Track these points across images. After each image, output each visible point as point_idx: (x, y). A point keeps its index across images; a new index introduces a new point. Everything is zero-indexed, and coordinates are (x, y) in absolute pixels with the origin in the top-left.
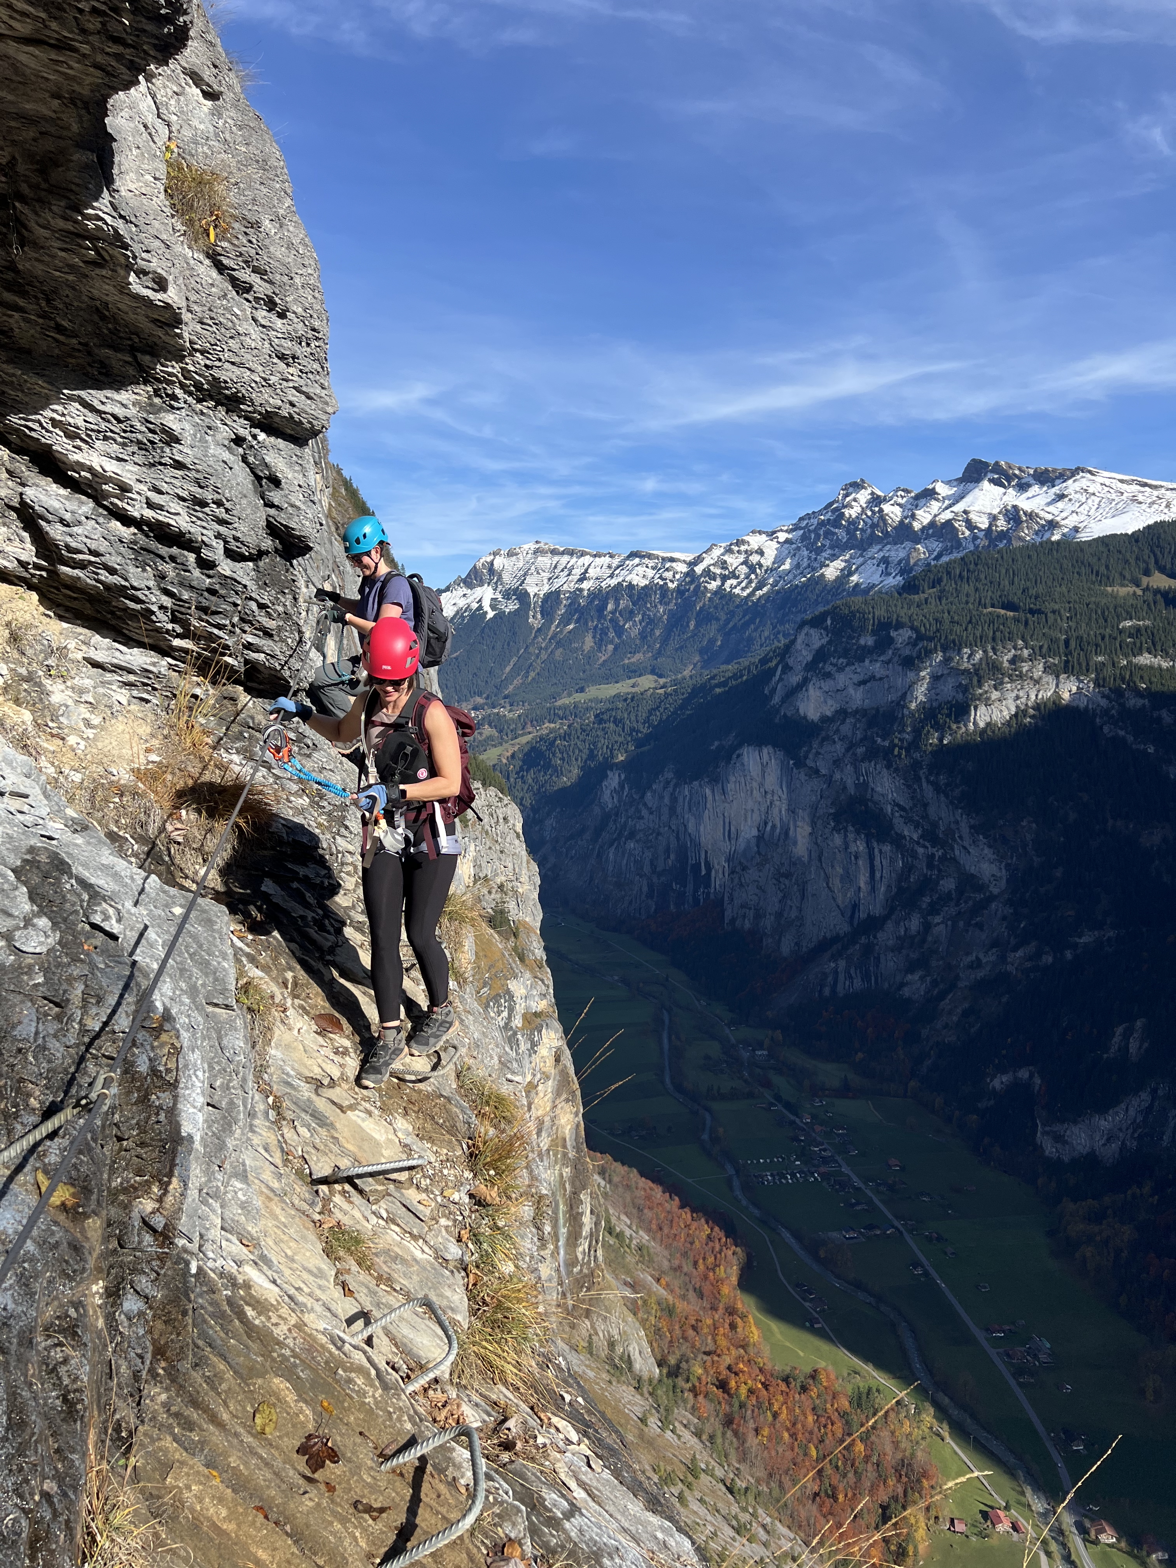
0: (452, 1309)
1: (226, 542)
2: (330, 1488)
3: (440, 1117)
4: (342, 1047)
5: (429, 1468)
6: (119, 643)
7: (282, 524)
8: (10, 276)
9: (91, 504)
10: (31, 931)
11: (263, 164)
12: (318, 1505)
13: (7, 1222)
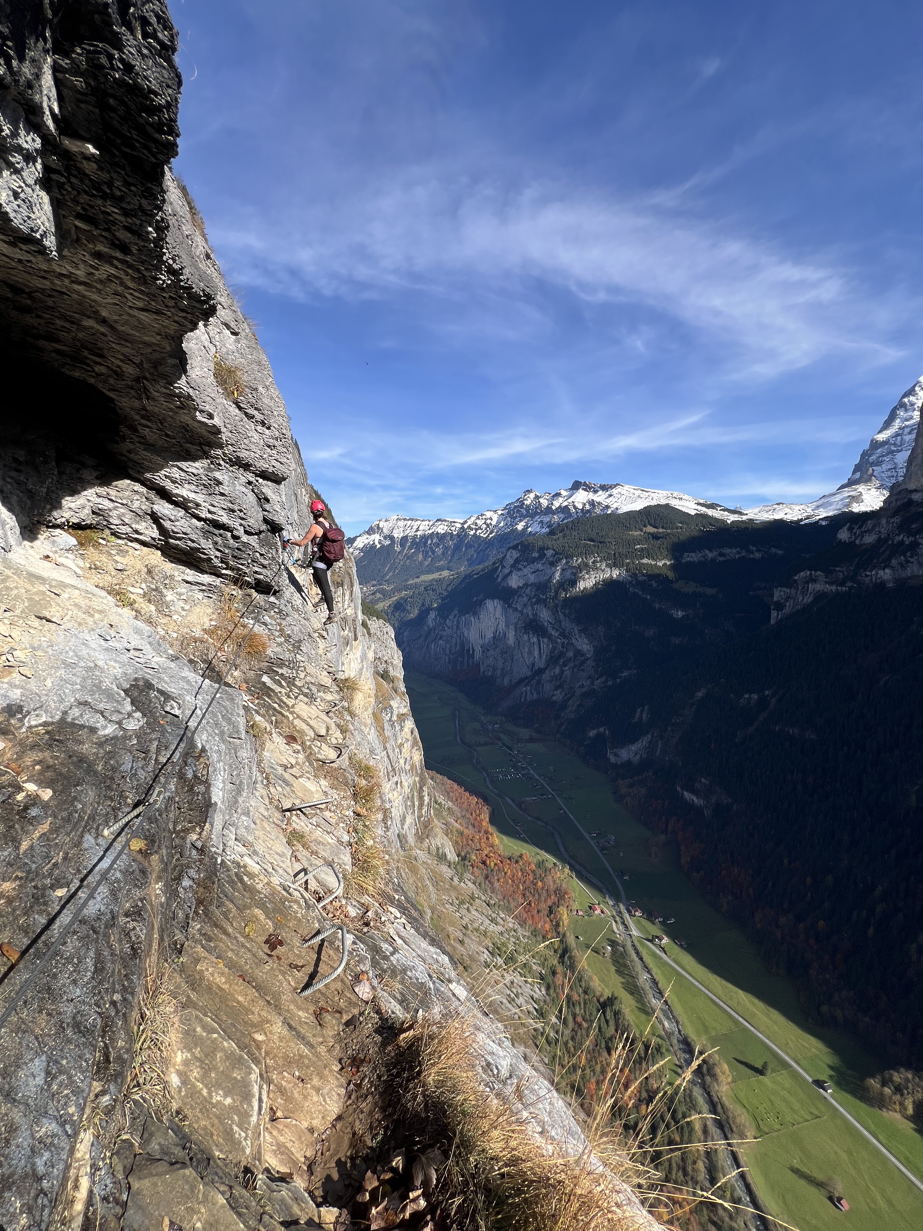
0: (344, 864)
1: (244, 527)
2: (279, 958)
3: (341, 778)
4: (297, 749)
5: (326, 943)
6: (198, 572)
7: (270, 519)
8: (143, 412)
9: (183, 512)
10: (131, 720)
11: (259, 363)
12: (272, 968)
13: (105, 864)
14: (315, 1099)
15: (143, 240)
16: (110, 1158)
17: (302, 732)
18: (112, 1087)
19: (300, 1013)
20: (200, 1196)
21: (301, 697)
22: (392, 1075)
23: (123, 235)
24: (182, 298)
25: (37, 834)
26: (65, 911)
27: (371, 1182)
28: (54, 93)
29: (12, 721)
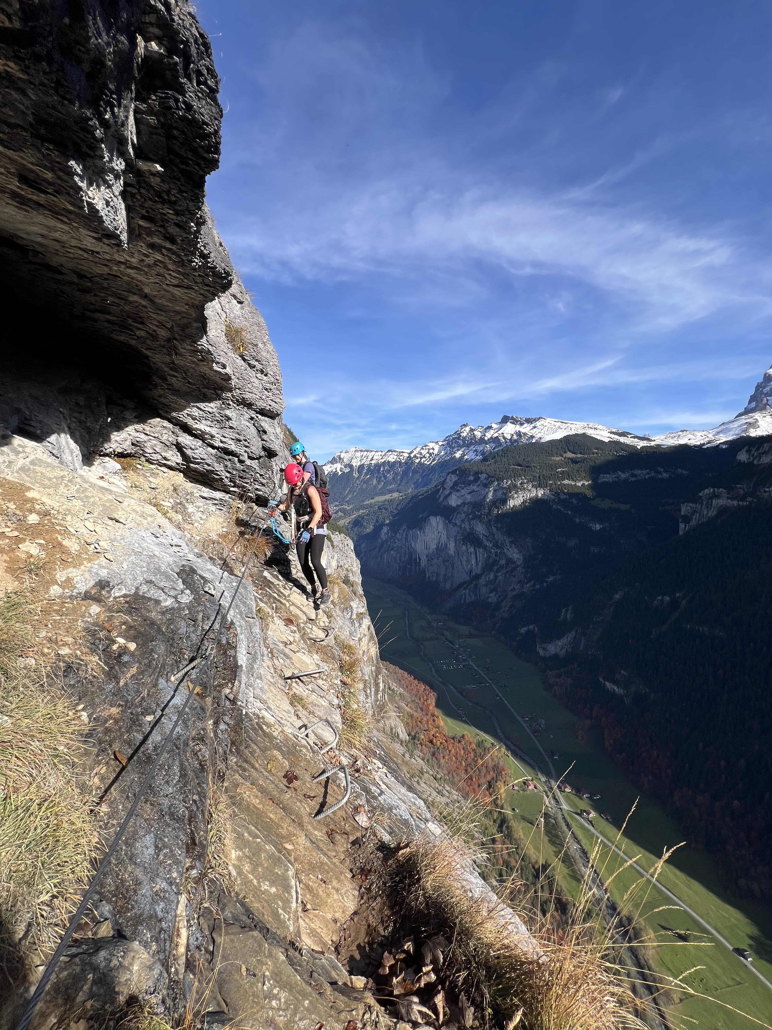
0: (336, 722)
1: (248, 454)
2: (295, 790)
3: (329, 654)
4: (294, 630)
5: (330, 781)
6: (211, 490)
7: (267, 447)
10: (183, 595)
12: (291, 796)
13: (178, 700)
14: (336, 897)
15: (187, 233)
16: (198, 919)
17: (297, 616)
18: (198, 864)
19: (316, 832)
20: (266, 952)
21: (295, 589)
22: (395, 882)
23: (173, 230)
24: (207, 275)
25: (129, 675)
26: (154, 731)
27: (389, 961)
28: (134, 130)
29: (103, 593)
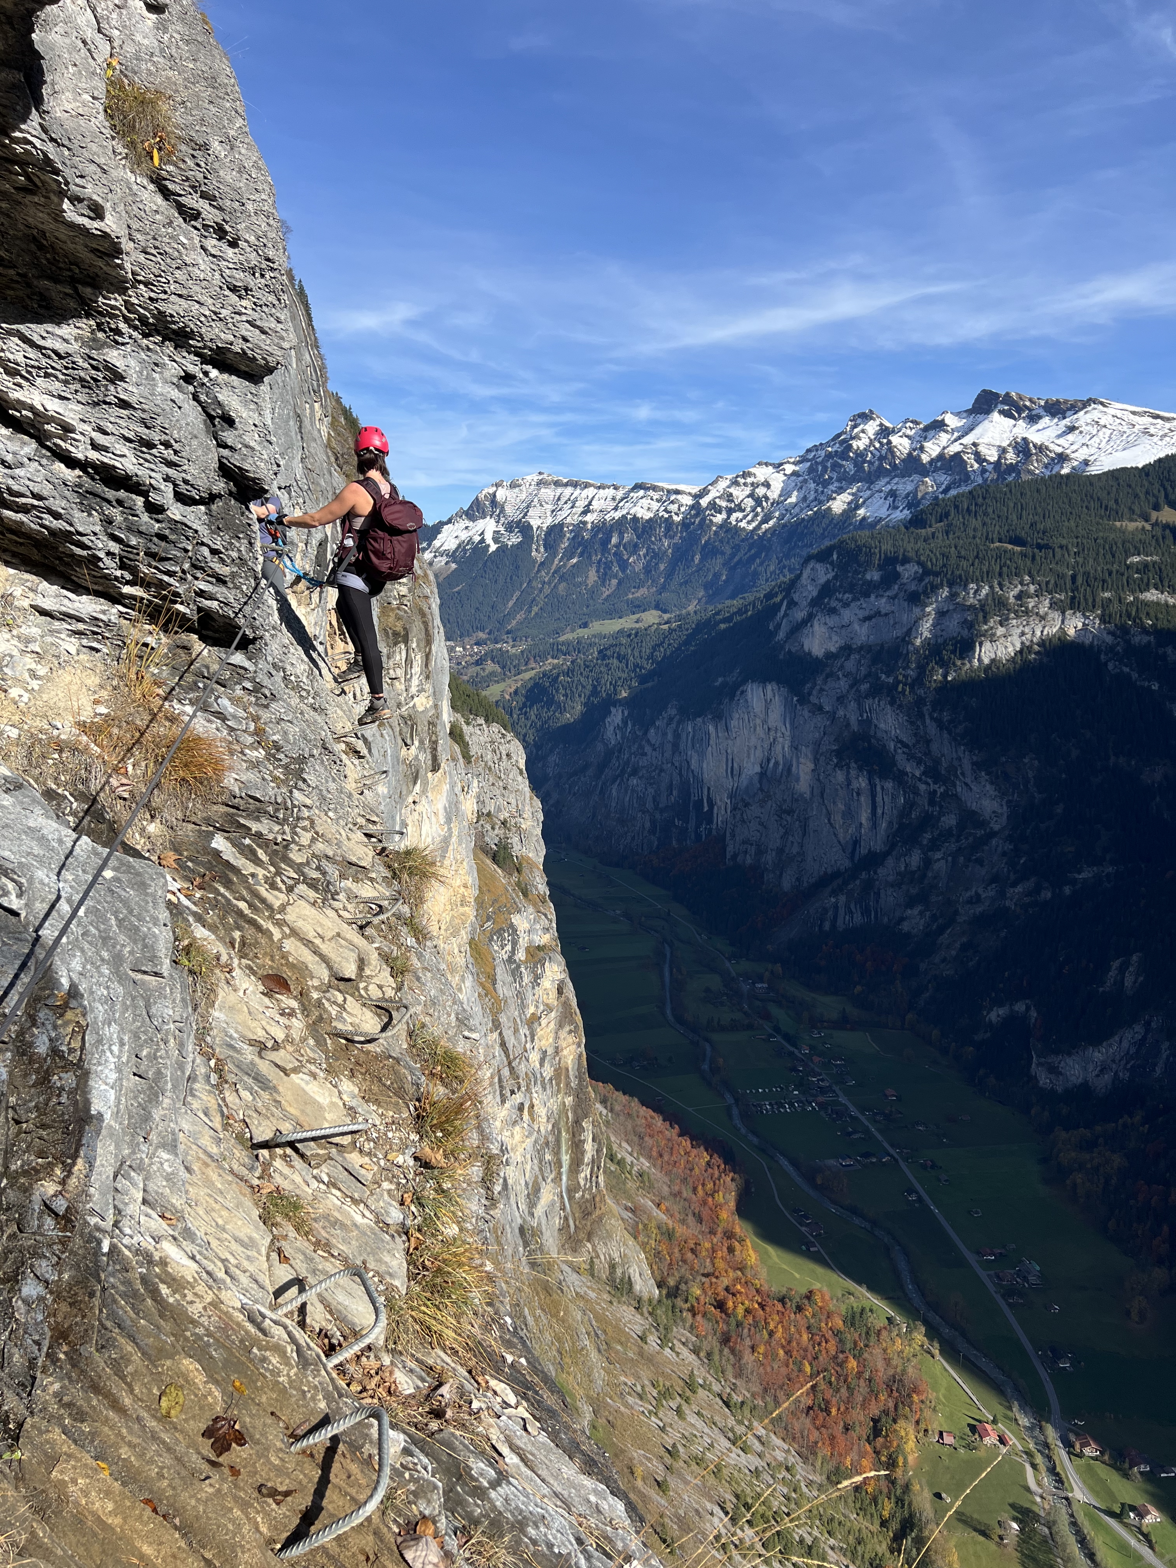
0: (390, 1275)
1: (175, 485)
3: (388, 1079)
4: (289, 1008)
5: (341, 1447)
6: (68, 589)
7: (235, 466)
9: (34, 445)
11: (212, 81)
12: (219, 1491)
17: (301, 969)
21: (302, 888)
